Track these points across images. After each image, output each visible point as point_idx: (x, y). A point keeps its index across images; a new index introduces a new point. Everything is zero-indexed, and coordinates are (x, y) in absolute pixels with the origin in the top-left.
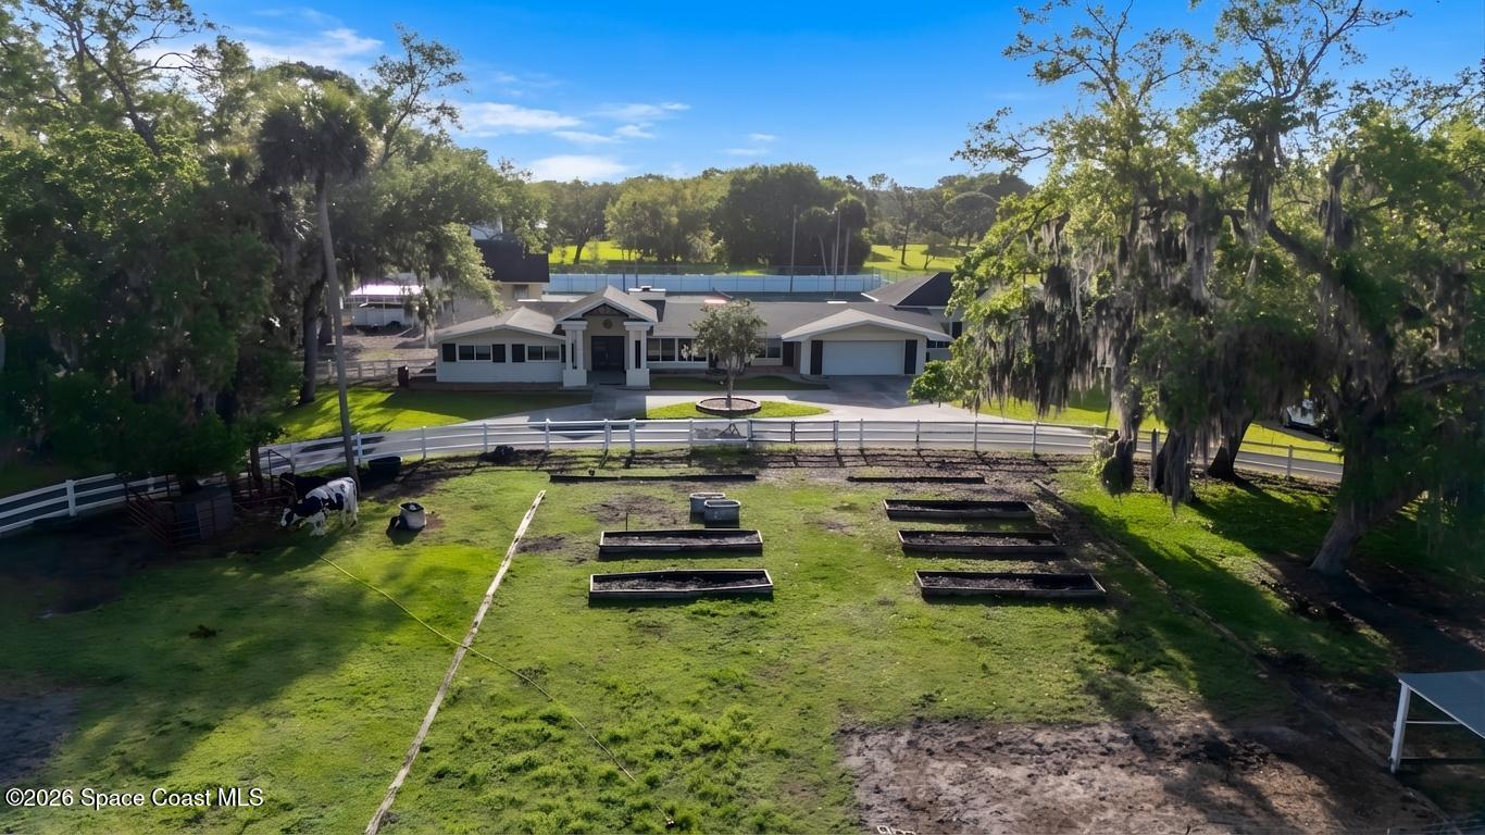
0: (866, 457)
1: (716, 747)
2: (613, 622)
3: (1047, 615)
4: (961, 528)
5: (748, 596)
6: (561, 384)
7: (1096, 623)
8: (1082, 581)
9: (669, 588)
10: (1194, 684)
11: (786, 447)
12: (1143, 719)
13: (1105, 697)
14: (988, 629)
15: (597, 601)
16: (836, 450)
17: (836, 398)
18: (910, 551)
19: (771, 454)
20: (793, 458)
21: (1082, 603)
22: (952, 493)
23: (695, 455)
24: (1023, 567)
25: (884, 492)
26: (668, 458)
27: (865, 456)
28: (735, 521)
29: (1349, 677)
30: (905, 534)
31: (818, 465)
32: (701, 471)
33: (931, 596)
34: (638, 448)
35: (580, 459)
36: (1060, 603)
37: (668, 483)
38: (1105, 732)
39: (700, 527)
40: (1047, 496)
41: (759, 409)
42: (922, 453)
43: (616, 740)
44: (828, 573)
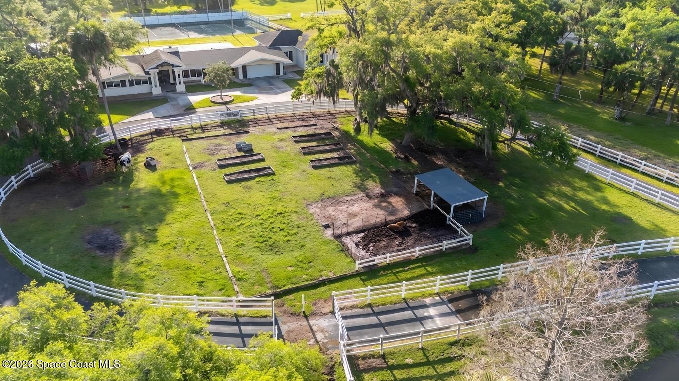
0: (280, 119)
1: (281, 213)
2: (237, 187)
3: (343, 168)
4: (314, 144)
5: (269, 175)
6: (151, 93)
7: (355, 169)
8: (350, 157)
9: (246, 176)
10: (378, 181)
11: (252, 117)
12: (368, 191)
13: (359, 187)
14: (331, 174)
15: (229, 182)
16: (268, 117)
17: (257, 91)
18: (305, 154)
19: (249, 121)
20: (256, 122)
21: (351, 163)
22: (310, 131)
23: (223, 124)
24: (335, 155)
25: (290, 133)
26: (215, 126)
27: (278, 118)
28: (251, 150)
29: (408, 174)
30: (302, 148)
31: (266, 124)
32: (230, 132)
33: (315, 167)
34: (203, 124)
35: (186, 130)
36: (345, 164)
37: (222, 137)
38: (360, 196)
39: (242, 154)
40: (336, 129)
41: (233, 100)
42: (296, 114)
43: (257, 215)
44: (285, 165)
